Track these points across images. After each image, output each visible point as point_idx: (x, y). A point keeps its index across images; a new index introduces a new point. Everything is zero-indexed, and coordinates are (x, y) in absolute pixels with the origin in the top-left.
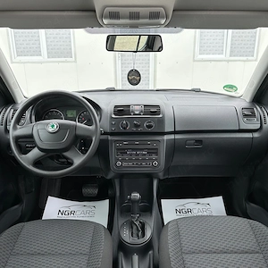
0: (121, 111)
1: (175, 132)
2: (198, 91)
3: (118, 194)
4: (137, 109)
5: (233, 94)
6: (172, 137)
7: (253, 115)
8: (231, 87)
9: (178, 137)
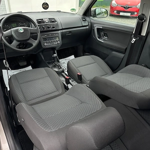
0: (40, 21)
1: (62, 29)
2: (59, 12)
3: (43, 58)
4: (46, 20)
5: (74, 13)
6: (61, 31)
7: (85, 20)
8: (73, 9)
9: (64, 31)
